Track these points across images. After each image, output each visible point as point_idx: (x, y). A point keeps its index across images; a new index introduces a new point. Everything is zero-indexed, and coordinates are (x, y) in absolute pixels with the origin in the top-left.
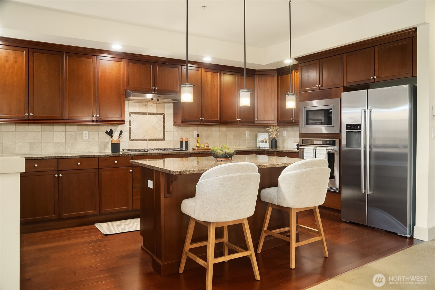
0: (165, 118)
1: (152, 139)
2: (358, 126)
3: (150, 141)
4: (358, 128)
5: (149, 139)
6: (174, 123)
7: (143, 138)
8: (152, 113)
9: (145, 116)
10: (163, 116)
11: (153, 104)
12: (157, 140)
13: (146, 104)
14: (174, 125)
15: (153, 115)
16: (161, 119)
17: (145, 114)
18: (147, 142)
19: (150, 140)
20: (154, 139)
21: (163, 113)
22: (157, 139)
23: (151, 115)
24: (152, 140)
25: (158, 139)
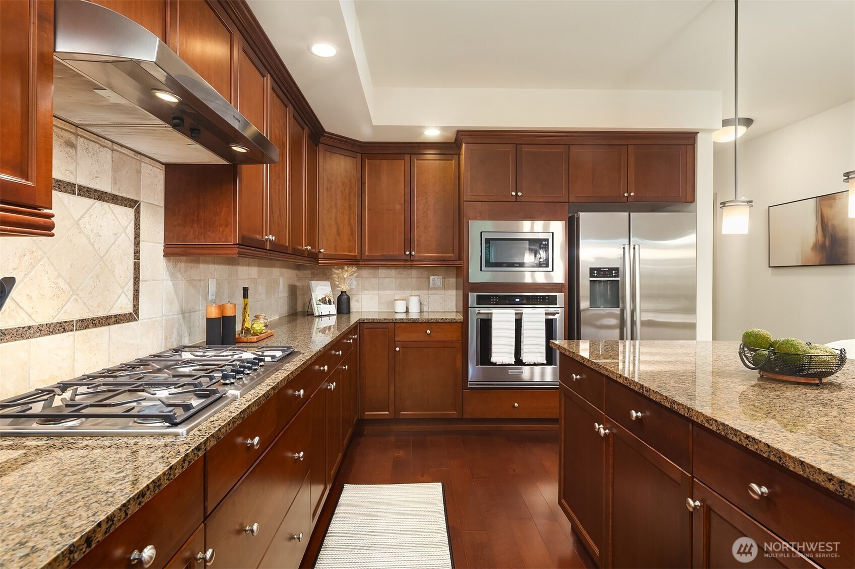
0: (139, 225)
1: (93, 320)
2: (614, 272)
3: (86, 327)
4: (614, 274)
5: (82, 320)
6: (167, 246)
7: (55, 321)
8: (96, 191)
9: (66, 202)
10: (133, 214)
11: (102, 149)
12: (113, 319)
13: (73, 138)
14: (166, 255)
15: (98, 204)
16: (127, 227)
17: (66, 192)
18: (72, 337)
19: (85, 324)
20: (102, 318)
21: (136, 202)
22: (110, 317)
23: (91, 201)
24: (95, 326)
25: (115, 316)
